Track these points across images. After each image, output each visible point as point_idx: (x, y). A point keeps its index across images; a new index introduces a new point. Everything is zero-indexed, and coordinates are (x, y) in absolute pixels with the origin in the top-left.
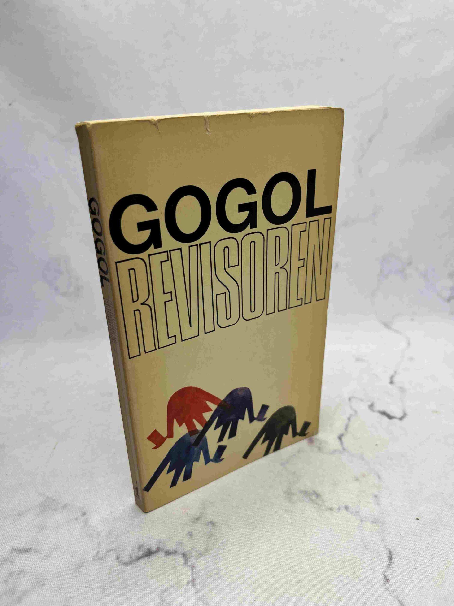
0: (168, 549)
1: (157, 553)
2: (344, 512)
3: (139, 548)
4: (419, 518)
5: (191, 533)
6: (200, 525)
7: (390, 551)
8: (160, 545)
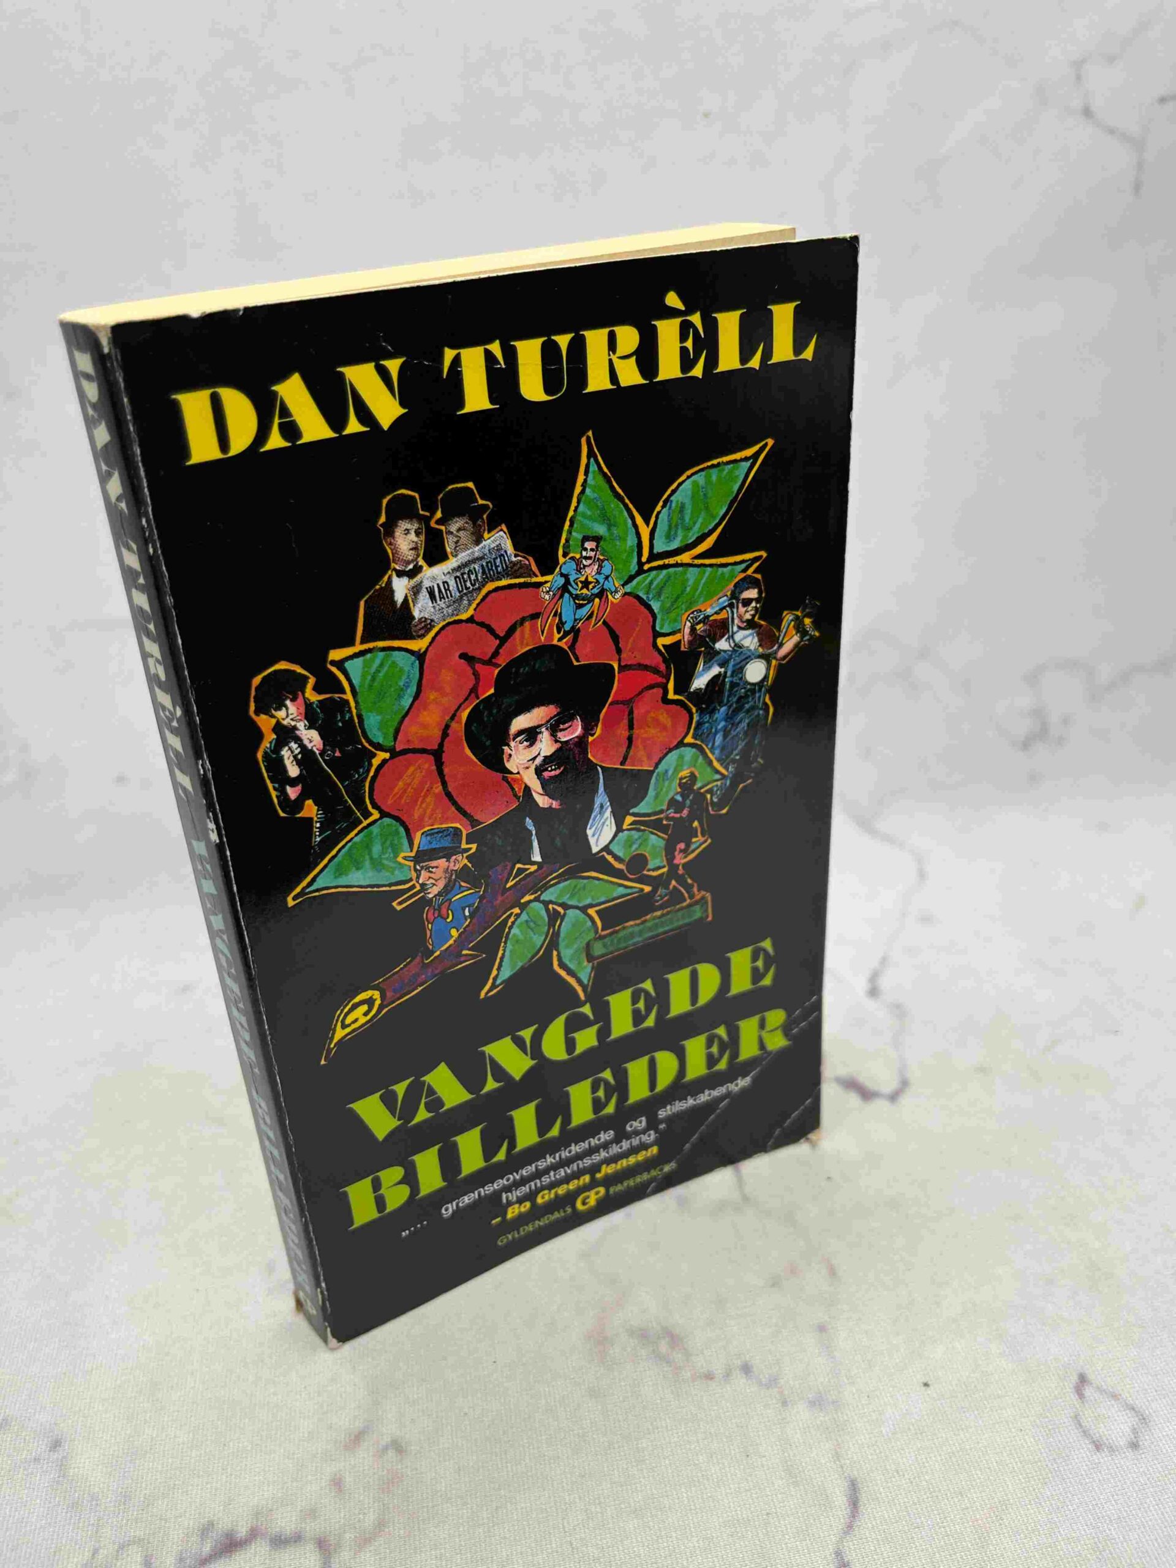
0: (278, 1530)
1: (251, 1544)
2: (740, 1381)
3: (203, 1534)
4: (929, 1383)
5: (340, 1479)
6: (364, 1456)
7: (853, 1485)
8: (257, 1520)
